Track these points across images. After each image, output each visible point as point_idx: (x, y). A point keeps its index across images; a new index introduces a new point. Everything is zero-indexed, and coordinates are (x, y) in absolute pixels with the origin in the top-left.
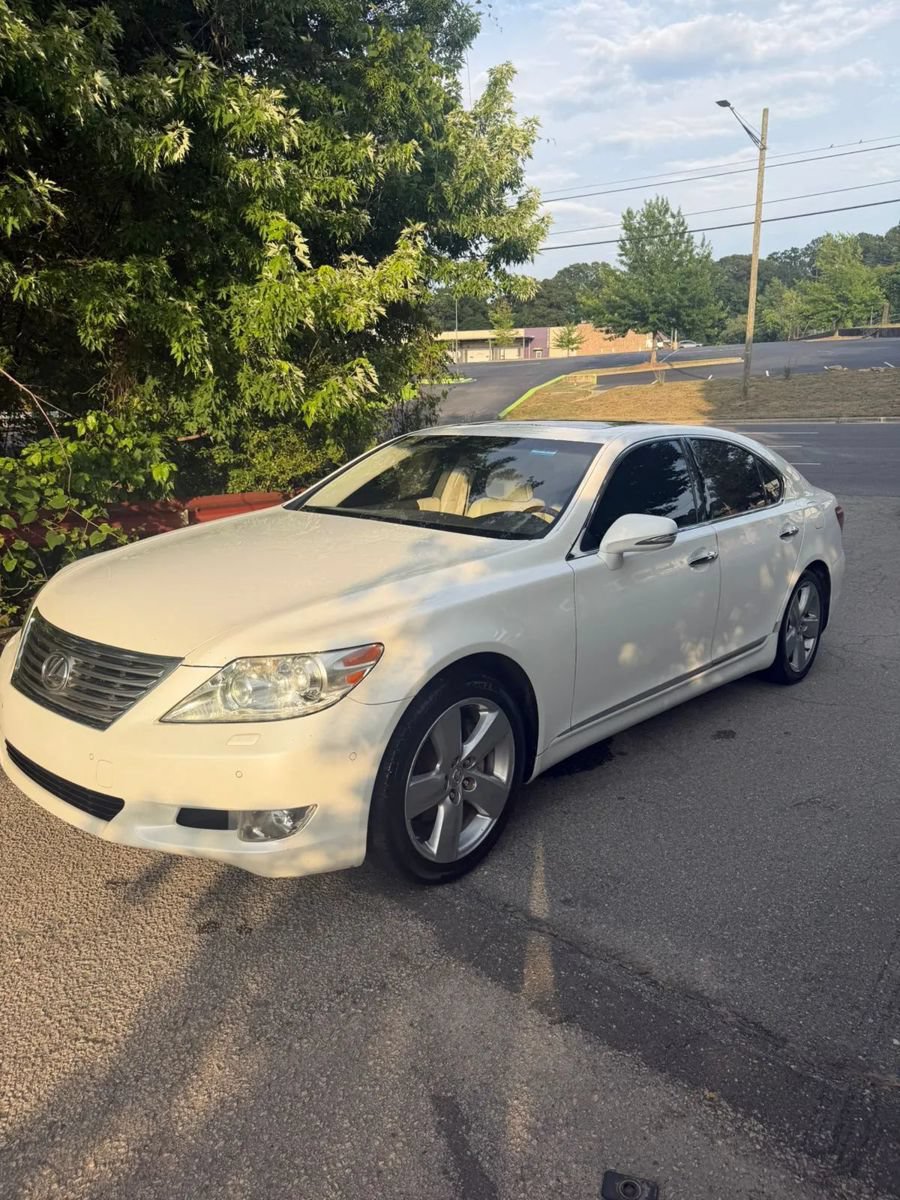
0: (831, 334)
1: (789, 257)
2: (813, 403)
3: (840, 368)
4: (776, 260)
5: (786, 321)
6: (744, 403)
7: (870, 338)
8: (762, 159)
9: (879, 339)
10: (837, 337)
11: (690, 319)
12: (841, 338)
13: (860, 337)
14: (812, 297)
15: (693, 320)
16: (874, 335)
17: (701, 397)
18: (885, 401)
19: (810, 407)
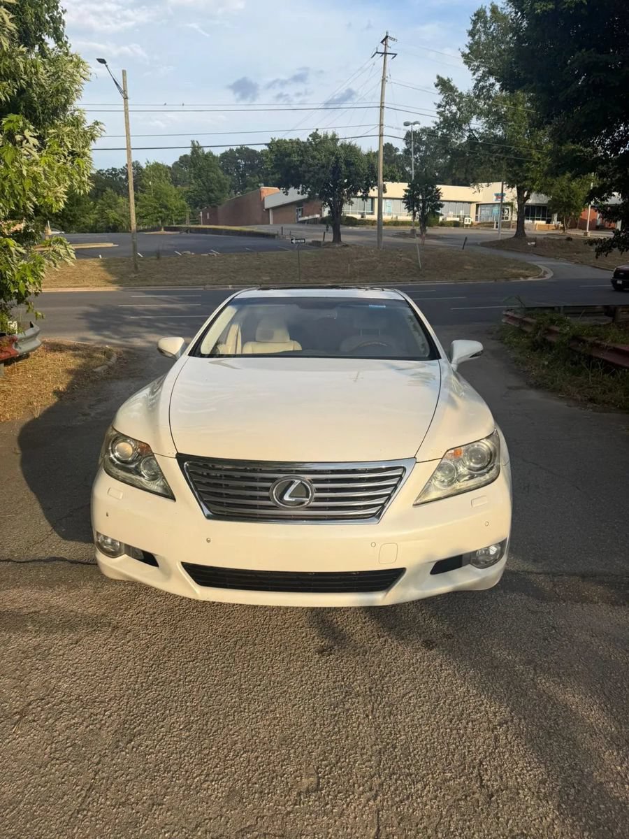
0: (158, 229)
1: (111, 174)
2: (182, 276)
3: (189, 252)
4: (103, 174)
5: (124, 219)
6: (137, 275)
7: (184, 234)
8: (126, 105)
9: (190, 235)
10: (163, 231)
11: (72, 213)
12: (166, 232)
13: (178, 232)
14: (143, 204)
15: (75, 215)
16: (187, 232)
17: (105, 270)
18: (225, 275)
19: (182, 278)
